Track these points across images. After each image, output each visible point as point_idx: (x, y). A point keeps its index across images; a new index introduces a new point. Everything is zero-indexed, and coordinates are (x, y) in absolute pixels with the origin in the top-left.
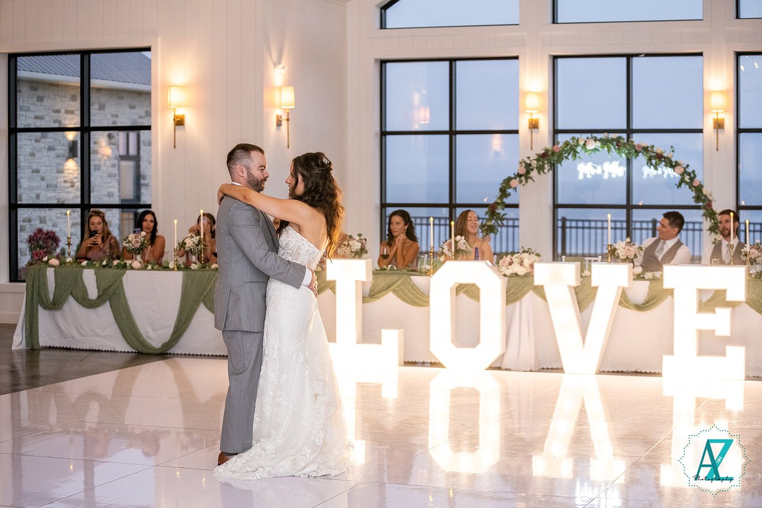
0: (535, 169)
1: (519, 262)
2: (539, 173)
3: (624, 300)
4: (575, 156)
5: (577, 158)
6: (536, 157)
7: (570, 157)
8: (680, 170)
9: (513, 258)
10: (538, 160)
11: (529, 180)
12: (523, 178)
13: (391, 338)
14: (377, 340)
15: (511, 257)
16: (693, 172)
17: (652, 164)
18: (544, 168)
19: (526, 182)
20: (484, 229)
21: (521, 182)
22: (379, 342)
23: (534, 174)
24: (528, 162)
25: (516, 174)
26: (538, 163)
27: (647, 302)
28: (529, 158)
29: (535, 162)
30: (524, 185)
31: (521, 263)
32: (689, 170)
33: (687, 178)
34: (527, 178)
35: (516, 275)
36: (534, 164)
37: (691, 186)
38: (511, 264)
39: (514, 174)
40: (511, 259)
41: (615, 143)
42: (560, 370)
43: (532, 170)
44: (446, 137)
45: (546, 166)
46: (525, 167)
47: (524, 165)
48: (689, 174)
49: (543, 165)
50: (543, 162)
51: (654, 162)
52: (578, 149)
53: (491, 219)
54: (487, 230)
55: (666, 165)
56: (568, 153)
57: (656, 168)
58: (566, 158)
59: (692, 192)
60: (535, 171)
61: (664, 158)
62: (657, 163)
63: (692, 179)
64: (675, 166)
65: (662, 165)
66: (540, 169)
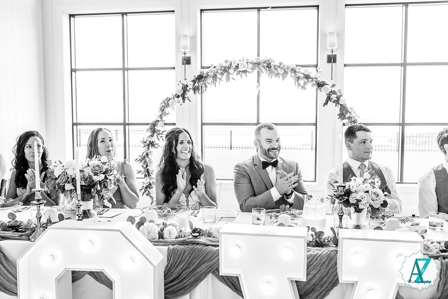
0: (191, 90)
2: (195, 93)
4: (229, 77)
5: (231, 79)
6: (193, 78)
7: (224, 78)
8: (326, 89)
10: (194, 82)
11: (186, 100)
12: (181, 98)
16: (339, 90)
17: (299, 84)
19: (184, 102)
20: (146, 144)
21: (179, 102)
23: (190, 94)
24: (185, 83)
25: (174, 94)
26: (194, 85)
28: (186, 79)
29: (192, 83)
30: (181, 104)
32: (336, 89)
34: (184, 98)
36: (191, 85)
37: (337, 103)
39: (173, 95)
41: (266, 65)
43: (188, 91)
45: (201, 87)
46: (182, 88)
47: (181, 86)
48: (335, 93)
50: (198, 84)
51: (302, 82)
52: (231, 71)
53: (152, 136)
54: (148, 145)
55: (313, 85)
56: (222, 74)
57: (303, 87)
58: (220, 79)
59: (337, 110)
60: (192, 92)
61: (312, 79)
62: (305, 83)
63: (338, 98)
64: (323, 85)
65: (309, 85)
66: (196, 90)
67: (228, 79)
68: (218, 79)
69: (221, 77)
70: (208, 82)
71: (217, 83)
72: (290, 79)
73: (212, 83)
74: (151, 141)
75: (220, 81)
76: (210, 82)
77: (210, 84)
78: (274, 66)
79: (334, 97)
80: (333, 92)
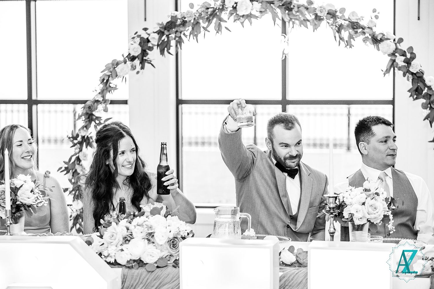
0: (155, 48)
1: (144, 235)
2: (162, 52)
4: (220, 25)
5: (223, 29)
6: (158, 29)
7: (212, 27)
8: (389, 46)
9: (131, 227)
10: (160, 33)
11: (147, 65)
12: (137, 62)
15: (128, 225)
17: (341, 39)
18: (170, 46)
19: (142, 68)
20: (76, 142)
21: (133, 68)
23: (154, 55)
24: (145, 36)
25: (126, 55)
26: (160, 38)
28: (145, 29)
29: (156, 36)
30: (138, 73)
31: (150, 237)
32: (403, 47)
33: (400, 60)
34: (143, 62)
35: (140, 263)
36: (154, 39)
37: (407, 71)
38: (127, 240)
39: (123, 55)
40: (128, 229)
43: (151, 49)
45: (172, 41)
46: (140, 44)
47: (138, 40)
48: (404, 54)
49: (168, 42)
51: (345, 34)
52: (224, 15)
53: (86, 127)
54: (81, 143)
55: (365, 40)
57: (349, 44)
58: (205, 29)
60: (156, 51)
61: (363, 29)
62: (351, 37)
63: (408, 62)
64: (381, 40)
65: (359, 40)
66: (164, 47)
67: (219, 28)
68: (202, 29)
69: (208, 26)
70: (184, 34)
71: (200, 36)
72: (326, 29)
73: (192, 35)
74: (86, 137)
75: (206, 32)
76: (187, 33)
77: (188, 37)
78: (299, 7)
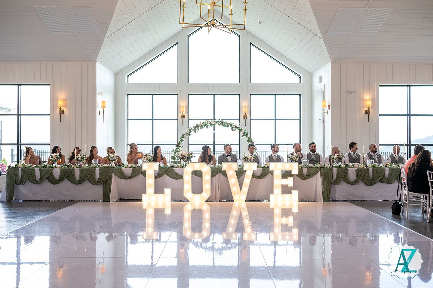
3: (254, 176)
7: (205, 127)
8: (243, 131)
10: (194, 128)
13: (168, 191)
14: (163, 192)
16: (247, 132)
17: (233, 130)
21: (187, 135)
22: (163, 193)
23: (192, 133)
24: (190, 129)
27: (261, 176)
30: (188, 137)
34: (190, 134)
37: (247, 137)
39: (185, 133)
41: (221, 123)
42: (233, 201)
43: (192, 131)
44: (151, 121)
45: (196, 130)
50: (195, 129)
52: (208, 124)
56: (205, 126)
57: (235, 131)
58: (204, 127)
59: (247, 139)
61: (238, 128)
62: (235, 129)
63: (247, 135)
64: (241, 130)
65: (236, 130)
66: (195, 131)
67: (207, 127)
70: (199, 128)
72: (230, 128)
73: (201, 129)
78: (224, 123)
79: (245, 134)
80: (246, 133)
